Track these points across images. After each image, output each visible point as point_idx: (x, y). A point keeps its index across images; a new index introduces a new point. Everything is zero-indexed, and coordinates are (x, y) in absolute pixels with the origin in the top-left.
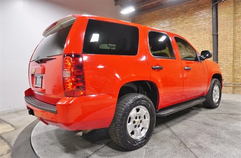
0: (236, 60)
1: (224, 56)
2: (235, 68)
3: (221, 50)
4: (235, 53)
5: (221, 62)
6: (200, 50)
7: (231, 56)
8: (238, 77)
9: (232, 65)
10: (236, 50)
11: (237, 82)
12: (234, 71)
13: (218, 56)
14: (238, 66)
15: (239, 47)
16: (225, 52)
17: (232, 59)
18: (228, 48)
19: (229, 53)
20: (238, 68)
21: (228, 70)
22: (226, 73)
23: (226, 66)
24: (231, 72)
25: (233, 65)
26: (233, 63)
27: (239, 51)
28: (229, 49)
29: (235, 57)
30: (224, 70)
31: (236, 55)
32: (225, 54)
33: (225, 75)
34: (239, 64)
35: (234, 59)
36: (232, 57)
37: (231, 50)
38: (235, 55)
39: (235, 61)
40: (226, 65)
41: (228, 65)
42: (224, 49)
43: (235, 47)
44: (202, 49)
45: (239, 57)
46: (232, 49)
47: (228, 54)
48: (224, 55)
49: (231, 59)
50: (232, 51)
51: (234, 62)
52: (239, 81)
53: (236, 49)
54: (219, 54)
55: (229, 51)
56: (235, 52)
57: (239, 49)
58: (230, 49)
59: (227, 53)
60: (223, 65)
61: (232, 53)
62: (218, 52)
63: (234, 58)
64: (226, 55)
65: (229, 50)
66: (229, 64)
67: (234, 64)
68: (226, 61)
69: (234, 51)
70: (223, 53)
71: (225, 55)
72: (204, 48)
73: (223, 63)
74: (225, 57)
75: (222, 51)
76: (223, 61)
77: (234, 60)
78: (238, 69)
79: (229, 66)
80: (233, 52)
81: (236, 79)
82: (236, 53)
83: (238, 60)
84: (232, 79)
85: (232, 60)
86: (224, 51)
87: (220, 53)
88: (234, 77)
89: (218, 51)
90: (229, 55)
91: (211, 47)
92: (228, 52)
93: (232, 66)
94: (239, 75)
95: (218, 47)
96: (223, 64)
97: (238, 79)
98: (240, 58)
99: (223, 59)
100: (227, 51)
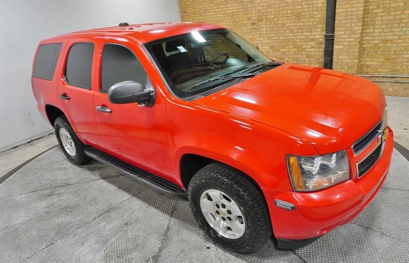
0: (368, 31)
1: (345, 23)
2: (364, 46)
3: (340, 10)
4: (367, 16)
5: (340, 35)
6: (304, 8)
7: (360, 22)
8: (368, 63)
9: (359, 40)
10: (369, 10)
11: (366, 73)
12: (362, 51)
13: (336, 22)
14: (370, 42)
15: (376, 3)
16: (350, 13)
17: (361, 28)
18: (354, 5)
19: (355, 17)
20: (369, 45)
21: (351, 50)
22: (347, 57)
23: (349, 42)
24: (356, 54)
25: (362, 40)
26: (361, 37)
27: (375, 11)
28: (356, 7)
29: (366, 23)
30: (344, 50)
31: (368, 19)
32: (348, 17)
33: (345, 61)
34: (371, 38)
35: (365, 27)
36: (361, 24)
37: (360, 9)
38: (366, 19)
39: (365, 31)
40: (348, 40)
41: (351, 41)
42: (347, 8)
43: (368, 4)
44: (307, 6)
45: (373, 23)
46: (362, 9)
47: (353, 19)
48: (346, 19)
49: (357, 28)
50: (361, 12)
51: (364, 35)
52: (370, 70)
53: (371, 7)
54: (337, 18)
55: (356, 13)
56: (368, 13)
57: (375, 7)
58: (358, 7)
59: (351, 17)
60: (342, 40)
61: (361, 16)
62: (336, 15)
63: (363, 25)
64: (349, 19)
65: (356, 9)
66: (353, 39)
67: (364, 38)
68: (349, 32)
69: (366, 11)
70: (344, 16)
71: (348, 21)
72: (310, 4)
73: (344, 36)
74: (348, 25)
75: (343, 12)
76: (343, 33)
77: (363, 29)
78: (370, 48)
79: (354, 43)
80: (364, 14)
81: (364, 66)
82: (369, 15)
83: (372, 31)
84: (357, 68)
85: (360, 31)
86: (346, 12)
87: (339, 16)
88: (361, 63)
89: (336, 11)
90: (355, 20)
91: (323, 3)
92: (354, 13)
93: (358, 43)
94: (369, 59)
95: (337, 3)
96: (344, 38)
97: (368, 66)
98: (374, 27)
99: (344, 29)
100: (352, 12)
